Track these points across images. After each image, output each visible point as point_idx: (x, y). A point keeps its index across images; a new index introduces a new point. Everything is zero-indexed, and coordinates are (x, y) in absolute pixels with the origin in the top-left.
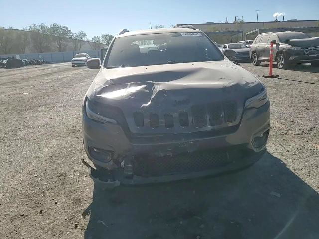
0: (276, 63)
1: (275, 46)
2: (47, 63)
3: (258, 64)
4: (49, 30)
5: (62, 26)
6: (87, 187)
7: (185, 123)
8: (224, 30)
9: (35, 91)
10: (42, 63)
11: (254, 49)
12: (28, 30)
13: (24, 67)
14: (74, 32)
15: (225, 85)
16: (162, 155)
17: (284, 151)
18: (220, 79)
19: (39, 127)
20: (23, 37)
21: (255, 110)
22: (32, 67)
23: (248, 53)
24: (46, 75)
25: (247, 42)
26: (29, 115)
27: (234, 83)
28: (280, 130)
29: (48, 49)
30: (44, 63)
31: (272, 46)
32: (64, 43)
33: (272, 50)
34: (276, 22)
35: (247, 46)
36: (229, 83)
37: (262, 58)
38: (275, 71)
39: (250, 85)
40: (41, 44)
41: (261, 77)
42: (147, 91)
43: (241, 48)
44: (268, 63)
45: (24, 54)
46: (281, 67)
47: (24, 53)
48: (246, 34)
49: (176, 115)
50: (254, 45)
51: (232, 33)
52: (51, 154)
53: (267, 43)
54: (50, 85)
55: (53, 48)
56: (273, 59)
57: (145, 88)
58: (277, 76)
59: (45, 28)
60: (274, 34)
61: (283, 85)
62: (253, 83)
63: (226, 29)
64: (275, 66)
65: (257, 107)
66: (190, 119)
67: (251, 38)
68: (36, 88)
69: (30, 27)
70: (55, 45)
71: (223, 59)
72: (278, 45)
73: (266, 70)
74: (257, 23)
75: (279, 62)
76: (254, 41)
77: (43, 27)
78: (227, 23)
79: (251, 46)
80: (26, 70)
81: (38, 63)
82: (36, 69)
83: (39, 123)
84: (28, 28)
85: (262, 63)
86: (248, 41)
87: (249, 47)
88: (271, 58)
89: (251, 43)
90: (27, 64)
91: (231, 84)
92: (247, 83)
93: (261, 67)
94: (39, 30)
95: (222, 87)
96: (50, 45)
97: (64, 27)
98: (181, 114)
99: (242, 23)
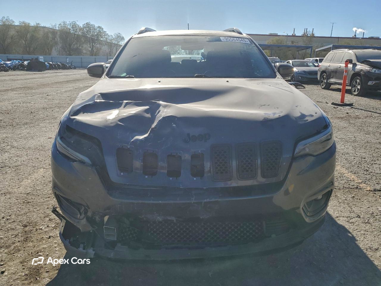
0: (350, 88)
1: (350, 66)
2: (75, 68)
3: (328, 87)
4: (81, 29)
5: (96, 25)
6: (57, 249)
7: (198, 173)
8: (289, 44)
9: (46, 100)
10: (70, 68)
11: (323, 69)
12: (57, 29)
13: (47, 71)
14: (109, 34)
15: (266, 116)
16: (160, 219)
17: (353, 215)
18: (261, 106)
19: (29, 148)
20: (50, 35)
21: (312, 159)
22: (56, 71)
23: (315, 73)
24: (68, 82)
25: (317, 61)
26: (24, 131)
27: (282, 115)
28: (349, 181)
29: (78, 52)
30: (71, 68)
31: (346, 66)
32: (98, 46)
33: (346, 71)
34: (355, 38)
35: (316, 64)
36: (274, 114)
37: (332, 80)
38: (348, 98)
39: (307, 118)
40: (70, 45)
41: (330, 104)
42: (148, 116)
43: (308, 66)
44: (341, 87)
45: (50, 56)
46: (356, 93)
47: (50, 54)
48: (316, 50)
49: (187, 157)
50: (325, 64)
51: (299, 48)
52: (29, 190)
53: (341, 62)
54: (68, 94)
55: (84, 51)
56: (347, 82)
57: (146, 111)
58: (351, 105)
59: (76, 27)
60: (351, 51)
61: (357, 117)
62: (312, 116)
63: (293, 42)
64: (349, 92)
65: (315, 154)
66: (208, 165)
67: (322, 55)
68: (50, 97)
69: (60, 25)
70: (86, 47)
71: (274, 76)
72: (355, 65)
73: (337, 96)
74: (331, 37)
75: (355, 86)
76: (325, 59)
77: (74, 25)
78: (294, 36)
79: (320, 64)
80: (46, 75)
81: (64, 67)
82: (60, 74)
83: (32, 143)
84: (58, 26)
85: (333, 87)
86: (318, 59)
87: (318, 66)
88: (345, 81)
89: (321, 61)
90: (51, 67)
91: (277, 116)
92: (303, 116)
93: (331, 92)
94: (70, 29)
95: (261, 119)
96: (81, 47)
97: (99, 27)
98: (194, 157)
99: (313, 36)
